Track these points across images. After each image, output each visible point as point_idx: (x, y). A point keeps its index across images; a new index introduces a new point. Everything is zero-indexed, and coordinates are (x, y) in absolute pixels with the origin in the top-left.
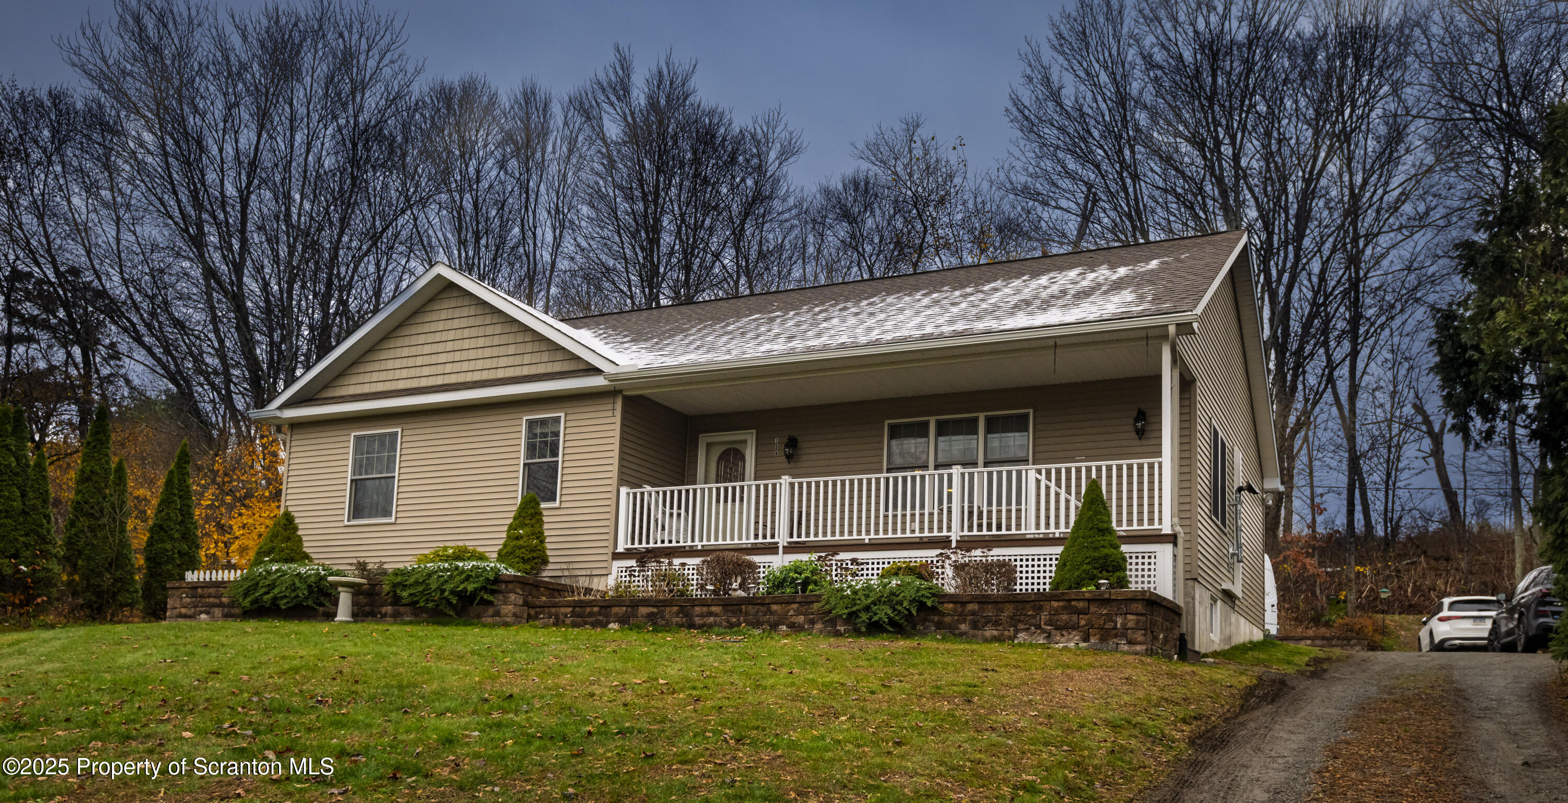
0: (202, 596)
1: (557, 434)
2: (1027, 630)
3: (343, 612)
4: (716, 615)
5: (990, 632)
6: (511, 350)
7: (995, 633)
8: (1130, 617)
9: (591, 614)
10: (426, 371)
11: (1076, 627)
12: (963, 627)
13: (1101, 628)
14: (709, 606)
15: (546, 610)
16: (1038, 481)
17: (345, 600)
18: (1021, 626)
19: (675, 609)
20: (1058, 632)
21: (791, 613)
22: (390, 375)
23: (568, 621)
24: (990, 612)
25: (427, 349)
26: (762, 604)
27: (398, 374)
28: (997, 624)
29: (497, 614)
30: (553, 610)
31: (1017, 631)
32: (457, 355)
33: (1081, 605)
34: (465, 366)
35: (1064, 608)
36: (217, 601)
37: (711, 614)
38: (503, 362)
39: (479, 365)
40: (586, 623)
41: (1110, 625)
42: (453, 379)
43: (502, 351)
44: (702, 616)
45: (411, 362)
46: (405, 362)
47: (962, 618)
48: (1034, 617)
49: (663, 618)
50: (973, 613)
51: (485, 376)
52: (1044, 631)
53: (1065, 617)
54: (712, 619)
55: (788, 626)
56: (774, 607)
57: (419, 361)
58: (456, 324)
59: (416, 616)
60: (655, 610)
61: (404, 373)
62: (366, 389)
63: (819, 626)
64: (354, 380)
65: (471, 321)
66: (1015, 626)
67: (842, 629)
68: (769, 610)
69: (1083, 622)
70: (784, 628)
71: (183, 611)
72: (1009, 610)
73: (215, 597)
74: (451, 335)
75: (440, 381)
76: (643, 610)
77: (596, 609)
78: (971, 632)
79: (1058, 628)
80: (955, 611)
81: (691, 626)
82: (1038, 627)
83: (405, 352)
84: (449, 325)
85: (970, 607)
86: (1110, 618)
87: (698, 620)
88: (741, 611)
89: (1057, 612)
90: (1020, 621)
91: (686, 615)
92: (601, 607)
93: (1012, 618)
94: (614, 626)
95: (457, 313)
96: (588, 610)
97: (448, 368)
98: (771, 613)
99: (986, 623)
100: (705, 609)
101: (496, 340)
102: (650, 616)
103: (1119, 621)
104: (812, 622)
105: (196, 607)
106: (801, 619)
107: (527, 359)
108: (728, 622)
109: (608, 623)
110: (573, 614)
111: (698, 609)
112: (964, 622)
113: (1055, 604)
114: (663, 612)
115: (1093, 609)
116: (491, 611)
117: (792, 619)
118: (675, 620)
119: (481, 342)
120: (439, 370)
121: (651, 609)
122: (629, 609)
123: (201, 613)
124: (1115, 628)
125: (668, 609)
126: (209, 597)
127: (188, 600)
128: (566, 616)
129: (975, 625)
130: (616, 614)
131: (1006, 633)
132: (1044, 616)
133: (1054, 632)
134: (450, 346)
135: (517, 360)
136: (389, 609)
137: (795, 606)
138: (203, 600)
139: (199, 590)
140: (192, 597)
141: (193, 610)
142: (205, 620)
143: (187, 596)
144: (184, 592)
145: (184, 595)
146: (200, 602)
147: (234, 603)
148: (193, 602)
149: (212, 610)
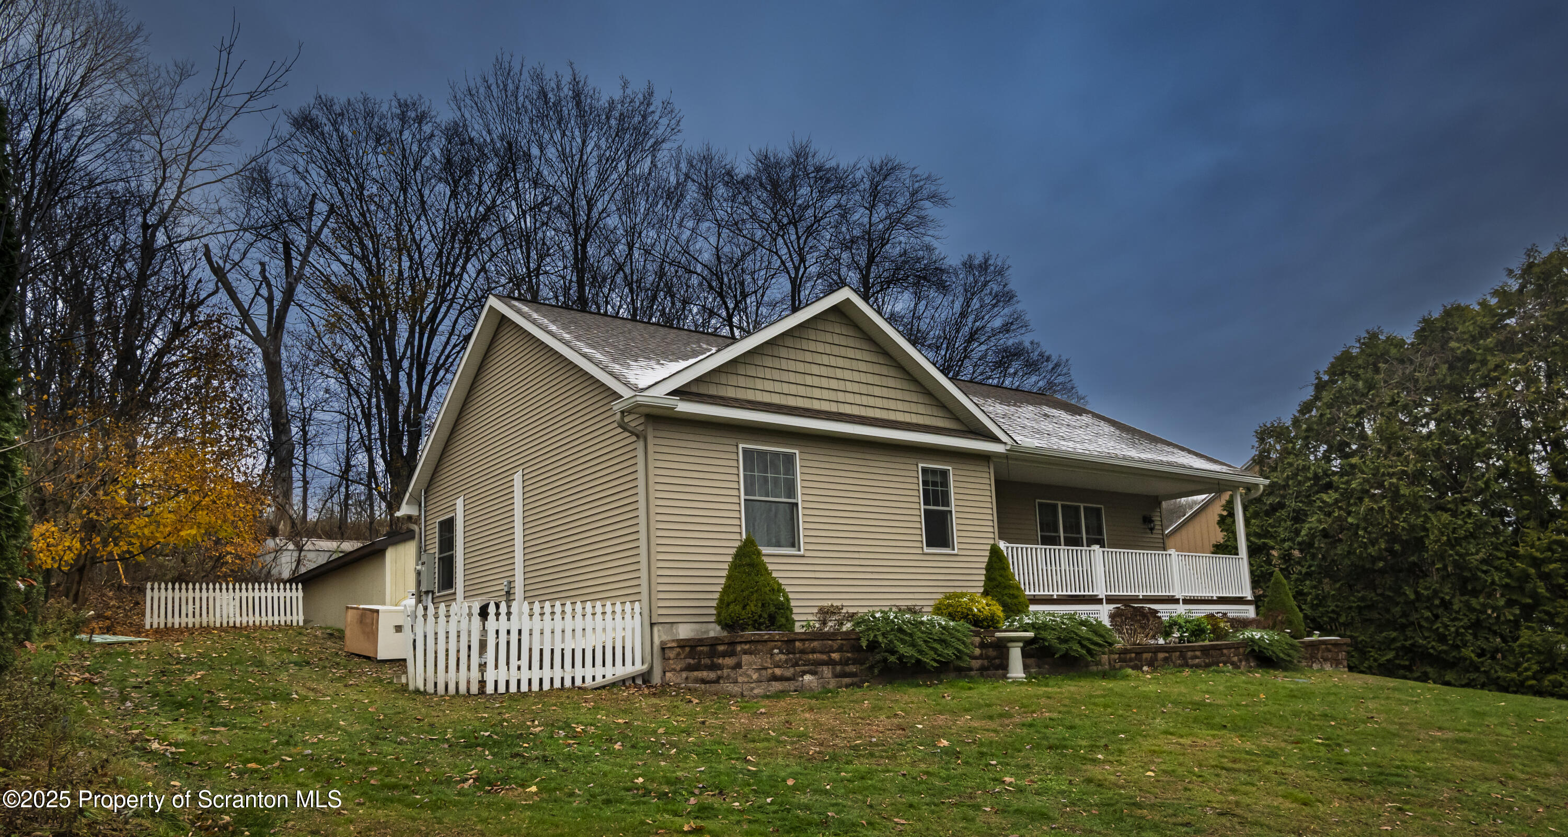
0: (803, 652)
1: (948, 484)
3: (1017, 669)
8: (1343, 653)
9: (1131, 660)
17: (1016, 655)
36: (824, 657)
57: (809, 380)
62: (750, 395)
71: (778, 671)
73: (821, 652)
74: (840, 362)
75: (833, 408)
105: (796, 664)
123: (804, 673)
126: (813, 651)
127: (783, 657)
138: (805, 657)
139: (797, 644)
140: (789, 653)
141: (792, 670)
142: (811, 682)
143: (781, 652)
144: (776, 647)
145: (776, 651)
146: (800, 659)
147: (849, 659)
148: (791, 660)
149: (820, 669)
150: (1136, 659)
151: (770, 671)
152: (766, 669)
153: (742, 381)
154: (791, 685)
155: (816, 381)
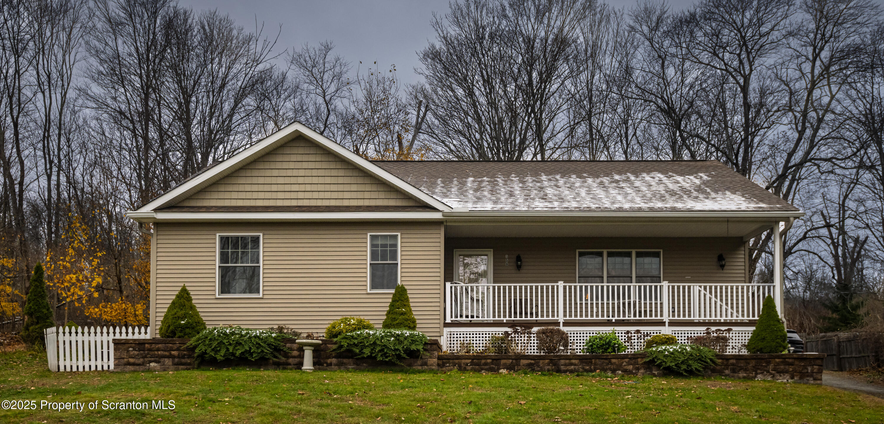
0: (150, 350)
1: (395, 246)
2: (762, 373)
3: (308, 364)
4: (575, 365)
5: (742, 374)
6: (354, 188)
7: (745, 375)
8: (815, 367)
9: (486, 364)
10: (281, 195)
11: (787, 372)
12: (727, 372)
13: (800, 372)
14: (570, 359)
15: (451, 361)
16: (700, 291)
18: (759, 371)
19: (547, 361)
20: (778, 375)
21: (625, 364)
22: (249, 195)
23: (469, 368)
24: (742, 364)
25: (281, 180)
26: (606, 359)
27: (255, 195)
28: (746, 370)
29: (425, 364)
30: (457, 361)
31: (757, 374)
32: (308, 187)
33: (790, 361)
34: (316, 195)
35: (782, 362)
36: (167, 353)
37: (572, 364)
38: (347, 195)
39: (328, 195)
40: (482, 369)
41: (805, 371)
42: (306, 203)
43: (347, 188)
44: (565, 365)
45: (267, 188)
46: (261, 188)
47: (727, 366)
48: (766, 366)
49: (538, 366)
50: (733, 364)
51: (333, 203)
52: (771, 374)
53: (782, 367)
54: (572, 367)
55: (622, 371)
56: (613, 361)
57: (274, 188)
58: (305, 165)
59: (358, 365)
60: (533, 362)
61: (261, 195)
62: (227, 203)
63: (642, 371)
64: (215, 195)
65: (318, 165)
66: (756, 371)
67: (656, 373)
68: (610, 362)
69: (791, 369)
70: (620, 372)
71: (131, 360)
72: (753, 363)
73: (165, 351)
74: (302, 173)
75: (294, 203)
76: (524, 362)
77: (489, 361)
78: (731, 374)
79: (779, 372)
80: (722, 363)
81: (559, 371)
82: (768, 372)
83: (261, 180)
84: (299, 165)
85: (731, 361)
86: (805, 367)
87: (563, 368)
88: (591, 362)
89: (778, 364)
90: (759, 369)
91: (555, 365)
92: (493, 360)
93: (753, 367)
94: (503, 371)
95: (305, 158)
96: (483, 361)
97: (301, 195)
98: (612, 364)
99: (740, 370)
100: (567, 361)
101: (341, 180)
102: (529, 365)
103: (810, 369)
104: (638, 369)
105: (145, 358)
106: (631, 367)
107: (367, 195)
108: (583, 368)
109: (499, 369)
110: (472, 364)
111: (562, 362)
112: (727, 369)
113: (777, 360)
114: (538, 363)
115: (797, 363)
116: (419, 362)
117: (626, 367)
118: (547, 368)
119: (328, 180)
120: (293, 195)
121: (530, 361)
122: (514, 361)
123: (151, 362)
124: (807, 372)
125: (541, 361)
126: (158, 350)
127: (136, 353)
128: (467, 365)
129: (734, 371)
130: (505, 364)
131: (751, 375)
132: (771, 367)
133: (777, 374)
134: (300, 180)
135: (360, 195)
136: (334, 361)
137: (627, 360)
138: (151, 353)
139: (146, 345)
140: (139, 350)
141: (142, 360)
142: (155, 367)
143: (134, 350)
144: (131, 347)
145: (131, 349)
146: (148, 354)
147: (185, 355)
148: (141, 354)
149: (162, 360)
150: (492, 363)
151: (125, 360)
152: (123, 358)
153: (221, 195)
154: (142, 368)
155: (281, 187)
